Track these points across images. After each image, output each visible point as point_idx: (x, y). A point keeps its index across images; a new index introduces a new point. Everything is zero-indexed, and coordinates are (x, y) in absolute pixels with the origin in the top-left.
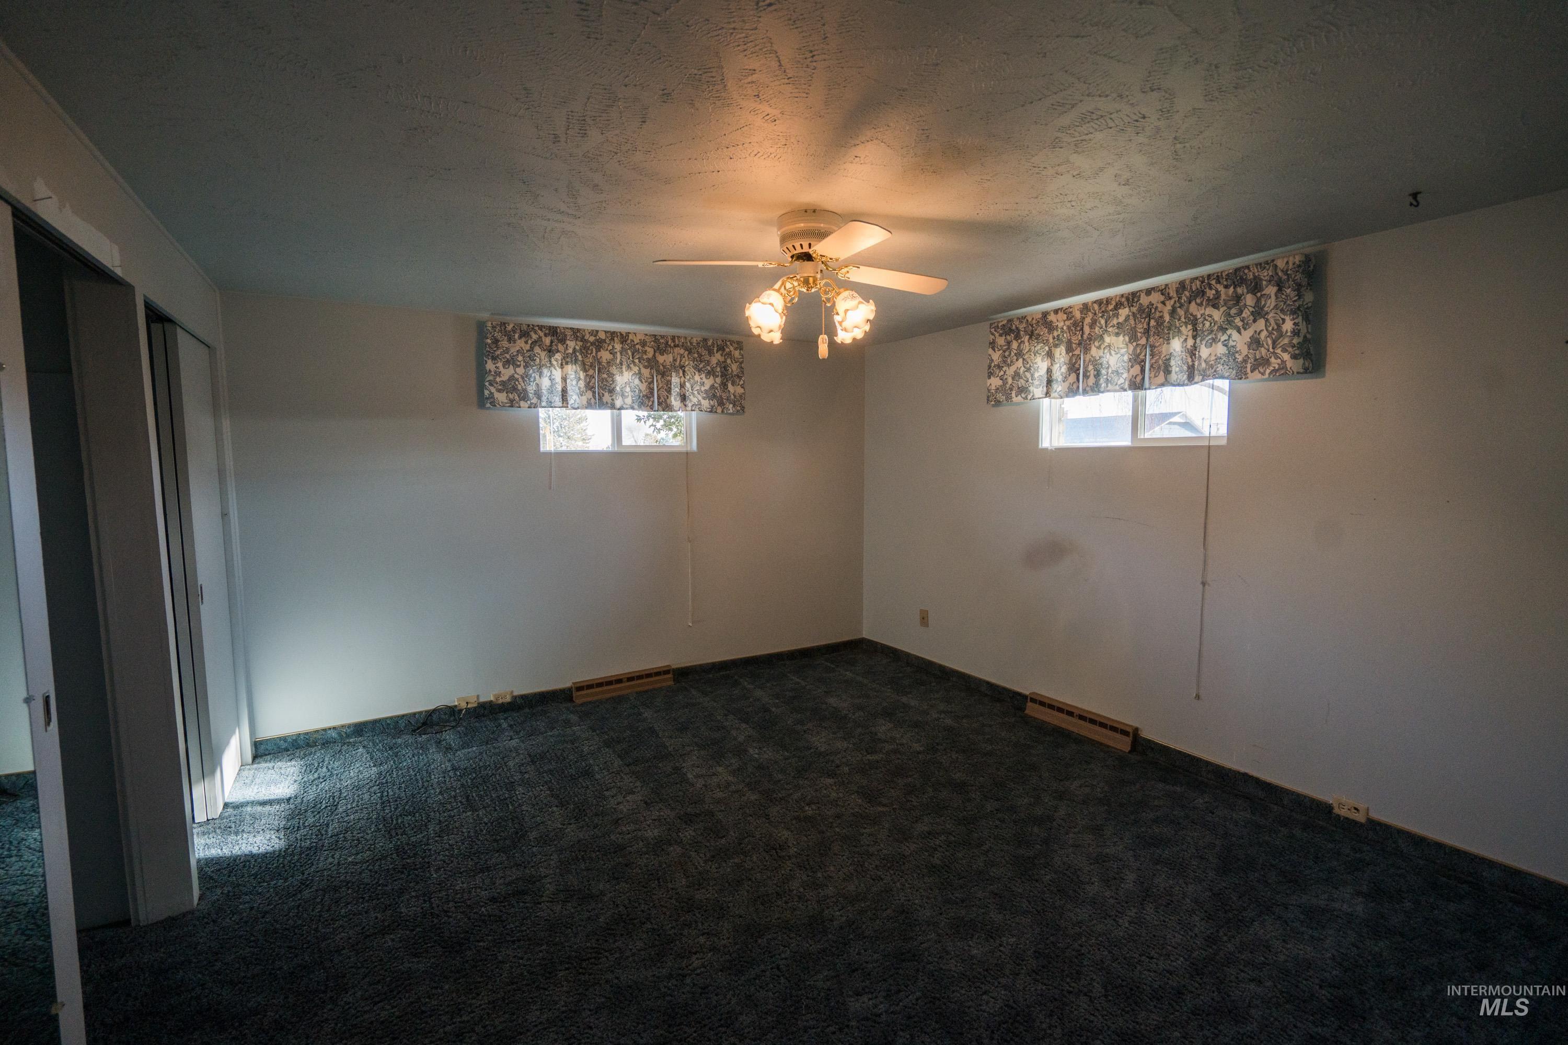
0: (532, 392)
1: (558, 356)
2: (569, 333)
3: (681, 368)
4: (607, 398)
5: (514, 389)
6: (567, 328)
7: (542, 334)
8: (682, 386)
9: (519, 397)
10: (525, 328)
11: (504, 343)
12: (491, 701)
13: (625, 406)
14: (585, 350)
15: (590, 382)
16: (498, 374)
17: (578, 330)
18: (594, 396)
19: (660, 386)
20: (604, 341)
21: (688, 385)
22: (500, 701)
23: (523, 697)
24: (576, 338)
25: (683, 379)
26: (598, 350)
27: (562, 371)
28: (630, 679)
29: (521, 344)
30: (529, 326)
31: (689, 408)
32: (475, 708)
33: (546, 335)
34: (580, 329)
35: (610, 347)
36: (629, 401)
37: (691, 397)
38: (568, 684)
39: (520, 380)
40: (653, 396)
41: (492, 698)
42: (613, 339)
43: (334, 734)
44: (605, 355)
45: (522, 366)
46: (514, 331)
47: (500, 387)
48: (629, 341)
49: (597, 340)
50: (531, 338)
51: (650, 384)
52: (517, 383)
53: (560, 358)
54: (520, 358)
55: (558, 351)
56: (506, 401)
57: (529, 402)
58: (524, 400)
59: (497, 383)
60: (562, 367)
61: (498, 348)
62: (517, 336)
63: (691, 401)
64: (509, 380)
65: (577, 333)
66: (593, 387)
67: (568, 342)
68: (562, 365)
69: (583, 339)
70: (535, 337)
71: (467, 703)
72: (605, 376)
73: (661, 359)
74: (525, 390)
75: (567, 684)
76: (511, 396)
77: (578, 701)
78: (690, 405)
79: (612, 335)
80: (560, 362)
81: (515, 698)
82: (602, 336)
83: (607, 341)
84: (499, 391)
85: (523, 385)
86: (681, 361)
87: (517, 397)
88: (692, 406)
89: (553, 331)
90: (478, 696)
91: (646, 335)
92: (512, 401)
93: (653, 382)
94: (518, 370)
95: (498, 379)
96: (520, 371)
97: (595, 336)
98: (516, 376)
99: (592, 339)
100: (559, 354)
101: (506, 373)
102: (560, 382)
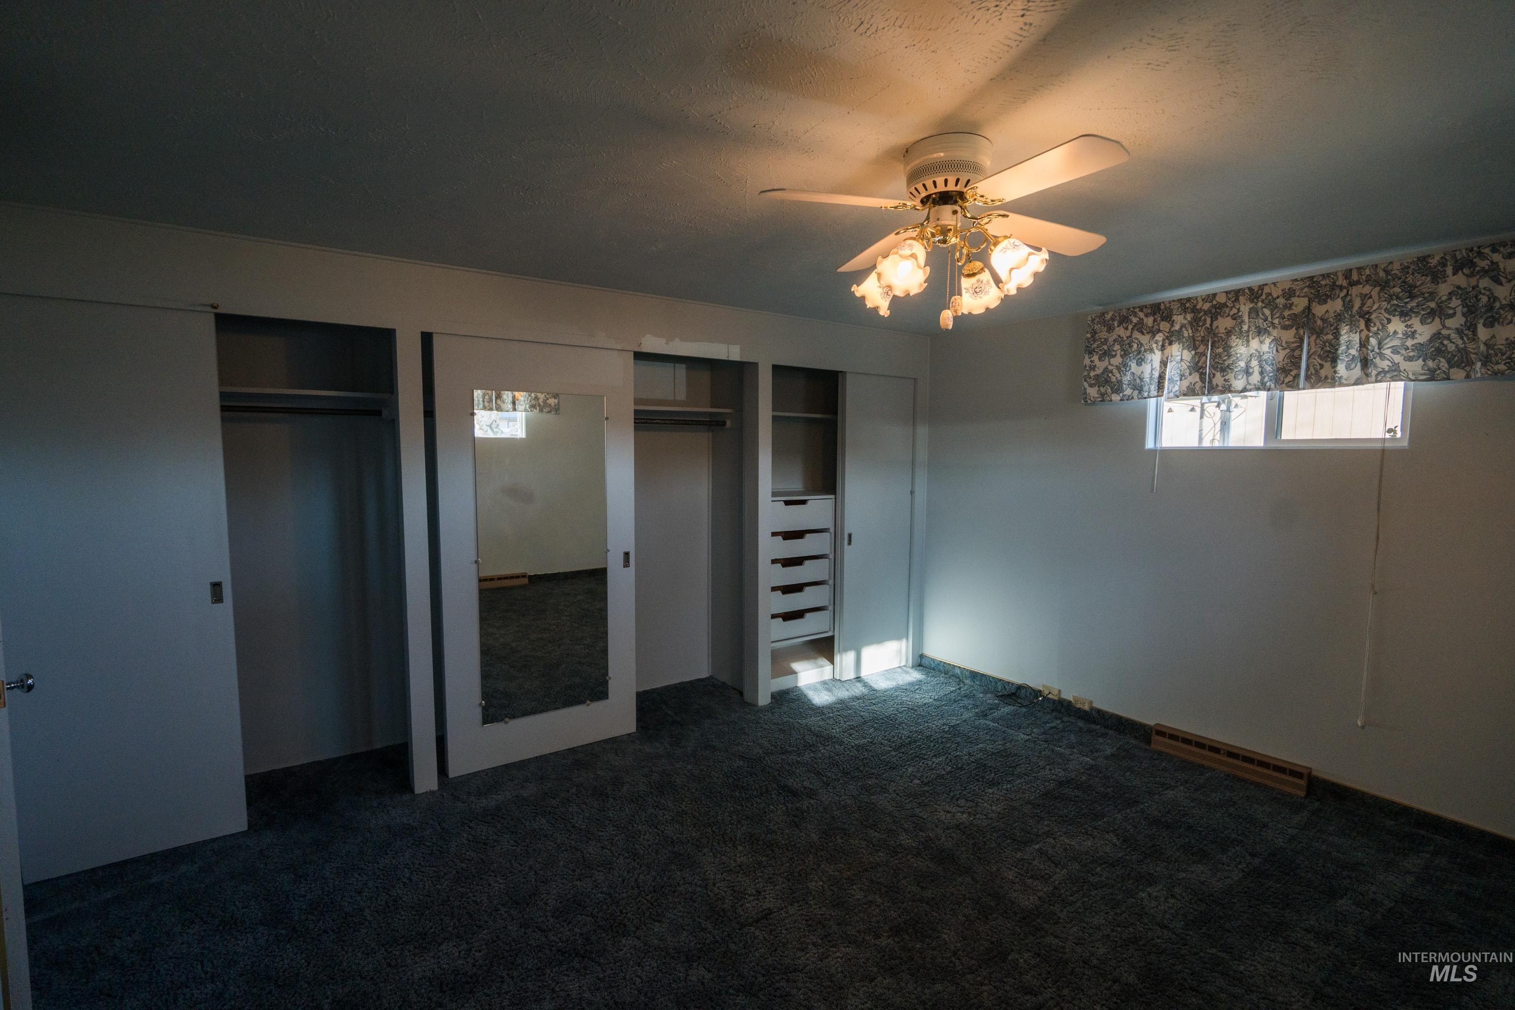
0: (1126, 382)
1: (1159, 337)
2: (1175, 306)
3: (1362, 316)
4: (1218, 379)
5: (1107, 381)
6: (1174, 301)
7: (1141, 315)
8: (1364, 344)
9: (1112, 390)
10: (1124, 312)
11: (1103, 334)
12: (1070, 702)
13: (1248, 387)
14: (1195, 323)
15: (1198, 362)
16: (1093, 368)
17: (1189, 300)
18: (1202, 380)
19: (1313, 350)
20: (1225, 305)
21: (1373, 341)
22: (1079, 706)
23: (1099, 711)
24: (1185, 310)
25: (1365, 332)
26: (1214, 318)
27: (1163, 354)
28: (1231, 755)
29: (1120, 331)
30: (1129, 309)
31: (1373, 378)
32: (1055, 701)
33: (1147, 316)
34: (1191, 298)
35: (1235, 311)
36: (1255, 378)
37: (1377, 360)
38: (1151, 722)
39: (1115, 371)
40: (1299, 367)
41: (1071, 699)
42: (1237, 300)
43: (958, 671)
44: (1223, 324)
45: (1118, 356)
46: (1113, 319)
47: (1093, 382)
48: (1264, 297)
49: (1214, 306)
50: (1131, 322)
51: (1293, 350)
52: (1110, 375)
53: (1161, 339)
54: (1117, 347)
55: (1159, 331)
56: (1097, 396)
57: (1121, 395)
58: (1116, 393)
59: (1090, 378)
60: (1163, 348)
61: (1095, 341)
62: (1116, 324)
63: (1376, 366)
64: (1103, 373)
65: (1185, 304)
66: (1202, 367)
67: (1174, 317)
68: (1163, 346)
69: (1194, 310)
70: (1135, 320)
71: (1050, 693)
72: (1220, 350)
73: (1319, 310)
74: (1120, 382)
75: (1149, 720)
76: (1103, 390)
77: (1153, 746)
78: (1374, 373)
79: (1236, 294)
80: (1160, 344)
81: (1092, 709)
82: (1222, 299)
83: (1229, 304)
84: (1091, 386)
85: (1118, 375)
86: (1363, 305)
87: (1109, 390)
88: (1377, 375)
89: (1156, 309)
90: (1060, 691)
91: (1296, 280)
92: (1102, 395)
93: (1300, 347)
94: (1113, 361)
95: (1092, 374)
96: (1117, 361)
97: (1211, 302)
98: (1110, 368)
99: (1207, 306)
100: (1160, 334)
101: (1101, 366)
102: (1158, 368)
